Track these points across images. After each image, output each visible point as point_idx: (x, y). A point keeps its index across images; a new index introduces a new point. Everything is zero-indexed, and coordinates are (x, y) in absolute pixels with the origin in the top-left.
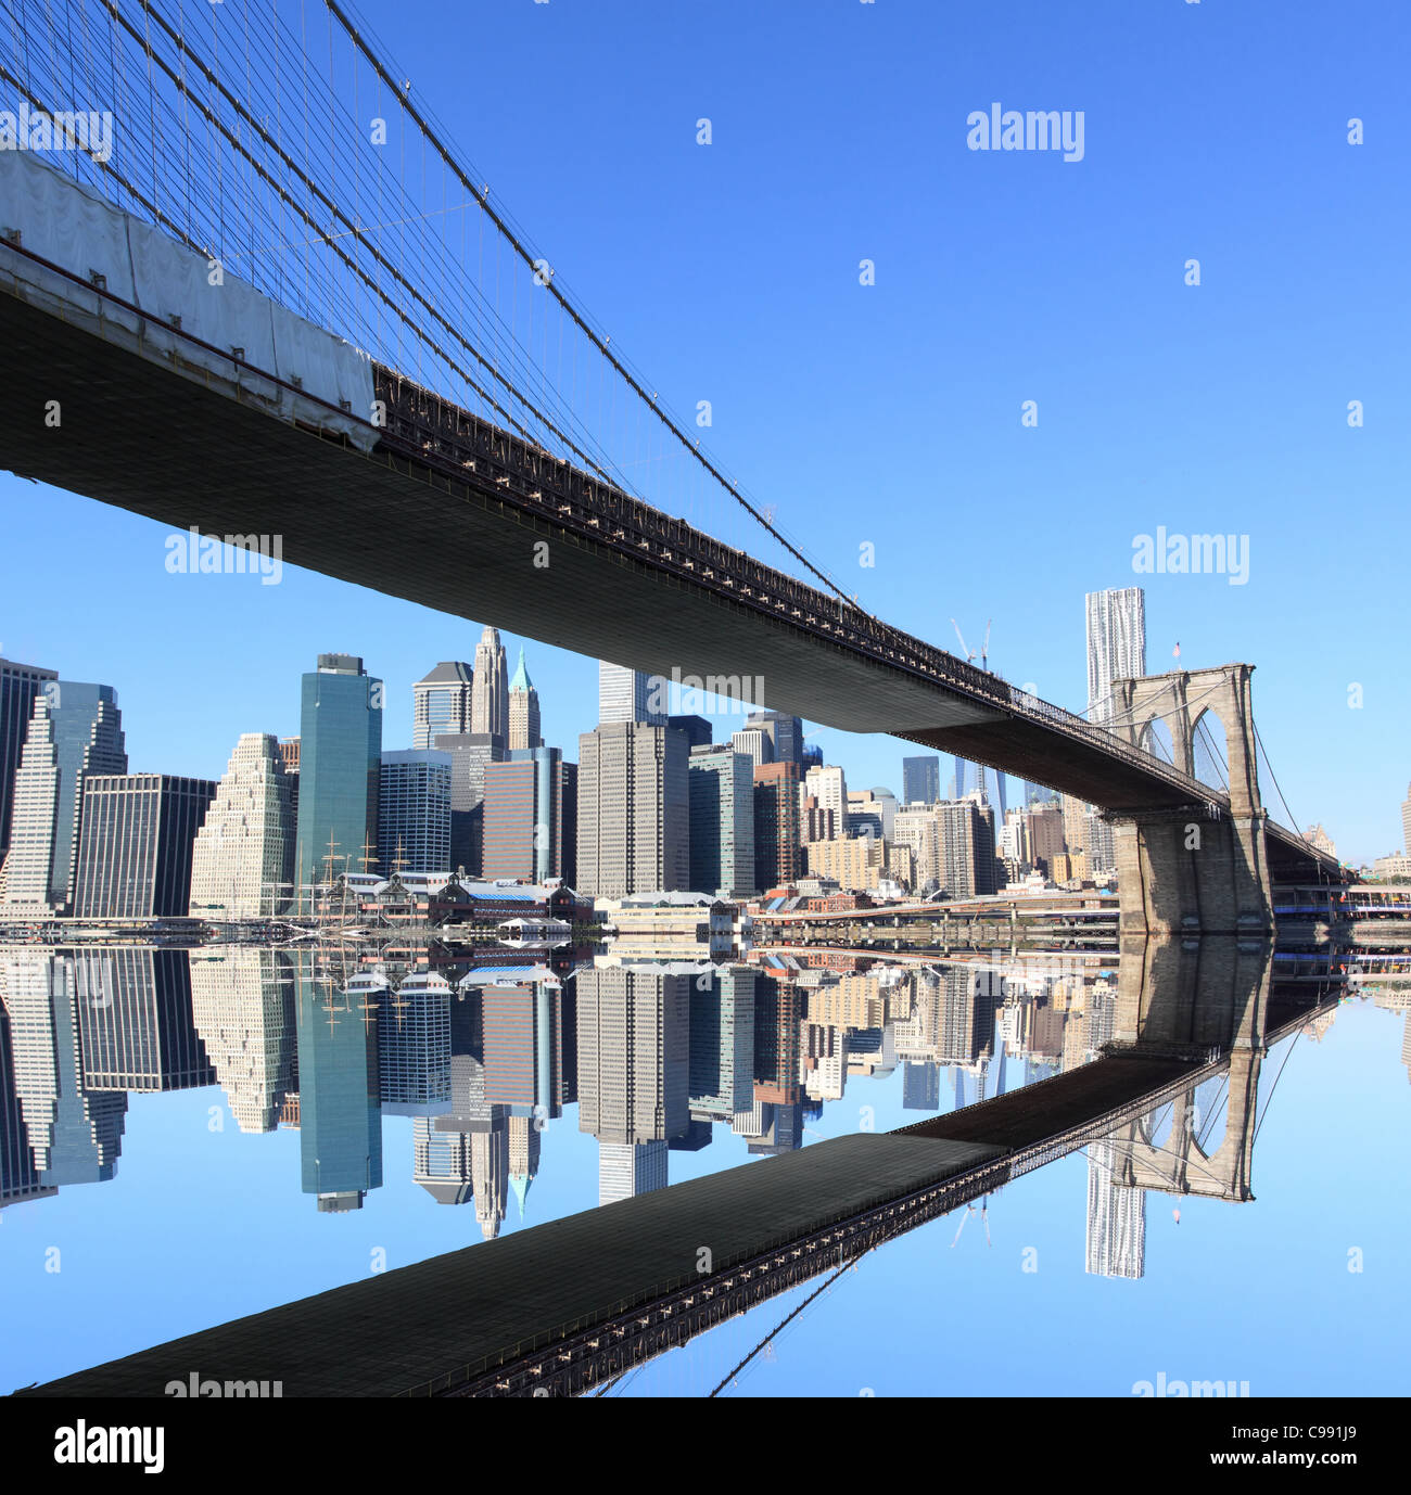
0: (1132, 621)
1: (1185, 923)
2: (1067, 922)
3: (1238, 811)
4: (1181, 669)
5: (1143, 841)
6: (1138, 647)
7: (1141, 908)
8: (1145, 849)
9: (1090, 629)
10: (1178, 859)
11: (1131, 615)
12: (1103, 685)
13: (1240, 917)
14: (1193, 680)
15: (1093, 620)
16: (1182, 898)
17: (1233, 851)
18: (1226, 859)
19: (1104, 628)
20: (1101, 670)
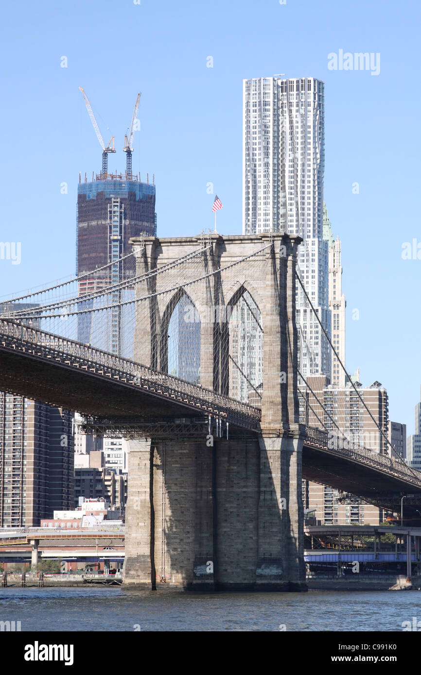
0: (305, 126)
1: (198, 574)
2: (105, 569)
3: (267, 425)
4: (216, 232)
5: (158, 461)
6: (312, 167)
7: (147, 551)
8: (160, 471)
9: (248, 132)
10: (196, 487)
11: (304, 117)
12: (262, 217)
13: (259, 566)
14: (230, 248)
15: (252, 120)
16: (198, 541)
17: (259, 480)
18: (251, 489)
19: (267, 132)
20: (260, 193)
